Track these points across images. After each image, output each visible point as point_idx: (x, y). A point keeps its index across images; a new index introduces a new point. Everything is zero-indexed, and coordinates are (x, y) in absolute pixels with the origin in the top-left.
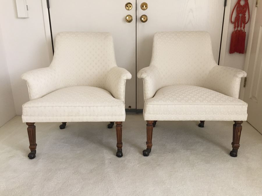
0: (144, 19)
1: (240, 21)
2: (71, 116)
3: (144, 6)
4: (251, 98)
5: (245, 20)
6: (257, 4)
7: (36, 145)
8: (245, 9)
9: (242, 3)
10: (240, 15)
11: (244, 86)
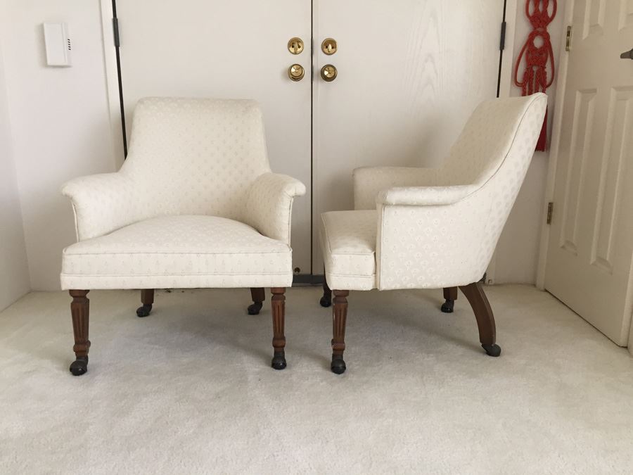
0: (328, 75)
1: (534, 81)
2: (173, 274)
3: (329, 45)
4: (563, 247)
5: (545, 78)
6: (568, 44)
7: (89, 344)
8: (544, 55)
9: (538, 42)
10: (535, 69)
11: (549, 221)
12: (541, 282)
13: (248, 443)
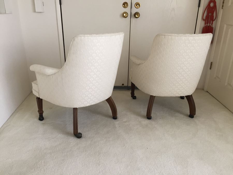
1: (209, 19)
3: (138, 5)
5: (213, 18)
6: (223, 6)
8: (214, 10)
9: (212, 5)
10: (210, 14)
11: (210, 69)
12: (206, 89)
13: (122, 149)
